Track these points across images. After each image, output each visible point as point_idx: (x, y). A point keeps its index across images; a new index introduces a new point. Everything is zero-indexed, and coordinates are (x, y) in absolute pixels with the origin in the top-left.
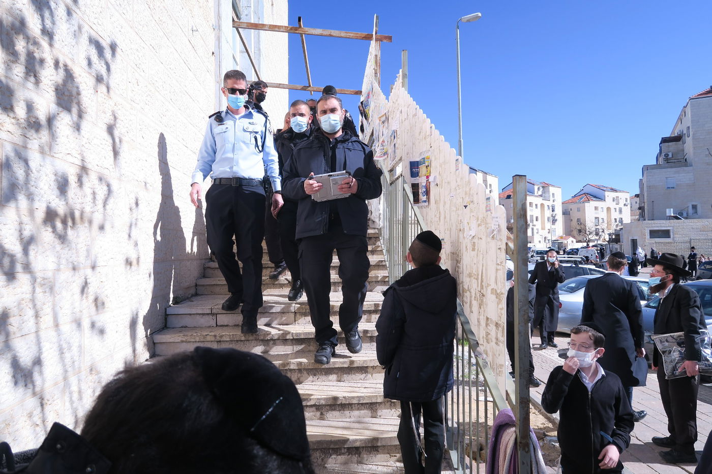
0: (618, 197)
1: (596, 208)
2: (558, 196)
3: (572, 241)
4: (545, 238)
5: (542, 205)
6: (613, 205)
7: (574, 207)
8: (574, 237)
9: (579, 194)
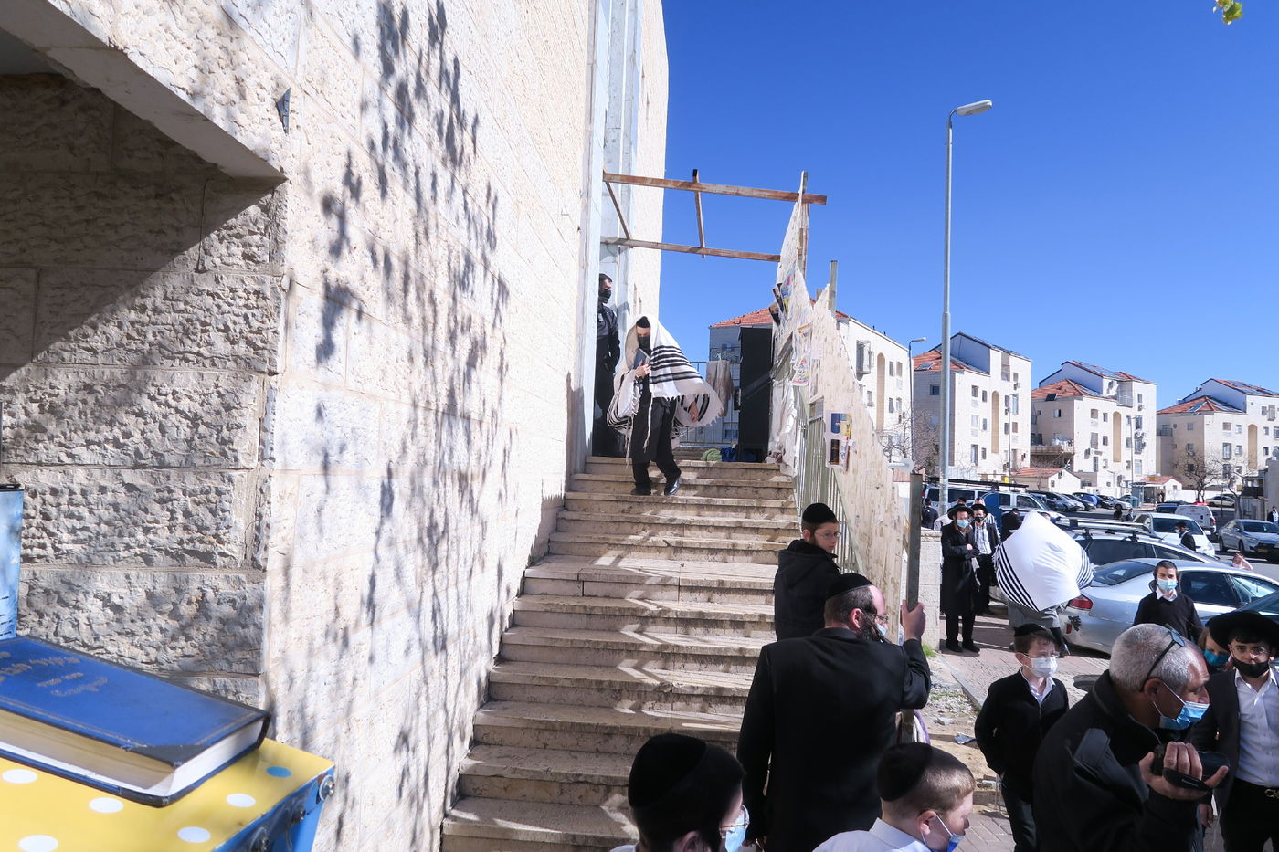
0: (1272, 407)
1: (1226, 426)
2: (1149, 399)
3: (1175, 487)
4: (1120, 478)
5: (1117, 416)
6: (1262, 422)
7: (1182, 421)
8: (1179, 479)
9: (1194, 397)
